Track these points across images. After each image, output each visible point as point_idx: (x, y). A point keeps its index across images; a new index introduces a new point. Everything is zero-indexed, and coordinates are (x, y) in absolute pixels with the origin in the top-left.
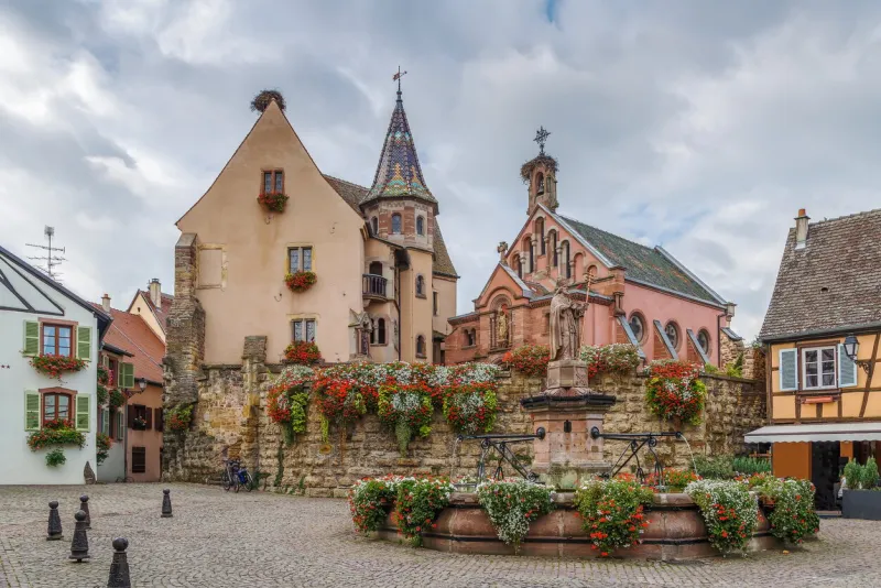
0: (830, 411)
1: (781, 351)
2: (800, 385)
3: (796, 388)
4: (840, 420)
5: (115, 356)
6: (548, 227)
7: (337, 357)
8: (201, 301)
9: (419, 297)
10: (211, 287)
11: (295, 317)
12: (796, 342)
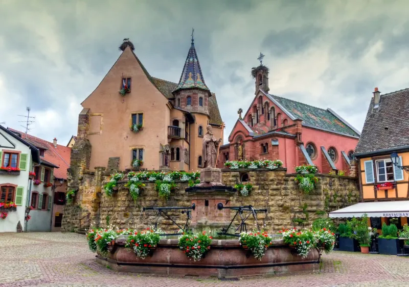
0: (392, 194)
1: (365, 162)
2: (376, 180)
3: (374, 182)
4: (397, 199)
5: (49, 168)
6: (264, 101)
7: (153, 167)
8: (90, 140)
9: (200, 137)
10: (95, 133)
11: (134, 148)
12: (372, 156)
